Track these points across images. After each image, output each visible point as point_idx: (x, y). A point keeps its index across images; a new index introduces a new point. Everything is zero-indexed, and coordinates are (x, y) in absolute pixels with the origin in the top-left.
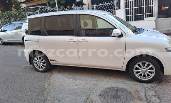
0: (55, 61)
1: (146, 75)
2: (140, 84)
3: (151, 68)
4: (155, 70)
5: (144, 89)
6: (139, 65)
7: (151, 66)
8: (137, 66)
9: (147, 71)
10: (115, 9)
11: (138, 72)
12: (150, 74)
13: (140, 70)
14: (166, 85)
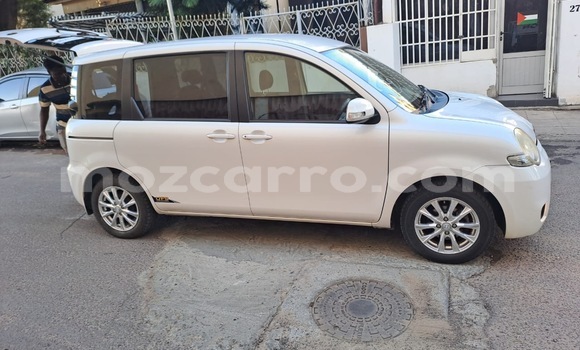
0: (170, 201)
1: (454, 239)
2: (436, 266)
3: (468, 219)
4: (478, 223)
5: (446, 282)
6: (430, 209)
7: (467, 210)
8: (423, 211)
9: (454, 226)
10: (366, 24)
11: (428, 231)
12: (465, 236)
13: (433, 225)
14: (511, 269)
